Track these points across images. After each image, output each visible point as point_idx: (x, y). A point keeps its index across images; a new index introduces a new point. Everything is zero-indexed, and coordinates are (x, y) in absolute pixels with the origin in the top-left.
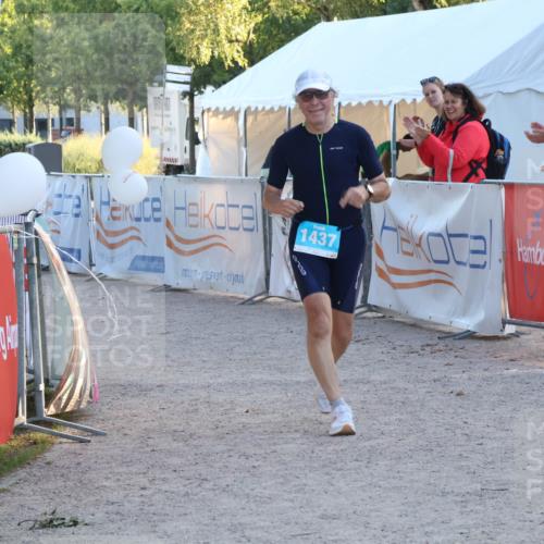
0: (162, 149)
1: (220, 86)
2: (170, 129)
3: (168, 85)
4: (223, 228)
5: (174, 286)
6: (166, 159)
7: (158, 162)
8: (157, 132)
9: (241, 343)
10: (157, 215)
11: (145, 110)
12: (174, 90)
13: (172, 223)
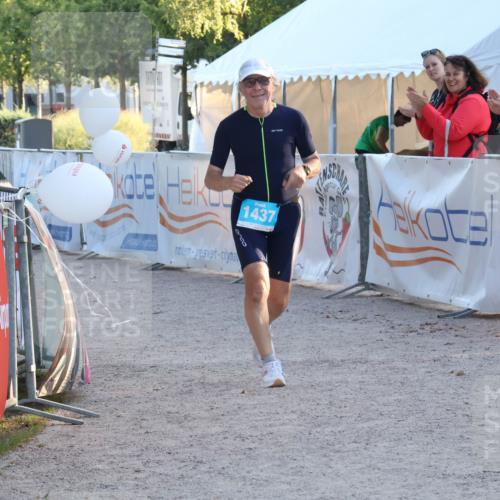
0: (154, 125)
1: (213, 60)
2: (162, 105)
3: (160, 59)
4: (217, 205)
5: (167, 264)
6: (158, 135)
7: (150, 138)
8: (149, 107)
9: (235, 323)
10: (150, 192)
11: (136, 84)
12: (166, 65)
13: (165, 200)
